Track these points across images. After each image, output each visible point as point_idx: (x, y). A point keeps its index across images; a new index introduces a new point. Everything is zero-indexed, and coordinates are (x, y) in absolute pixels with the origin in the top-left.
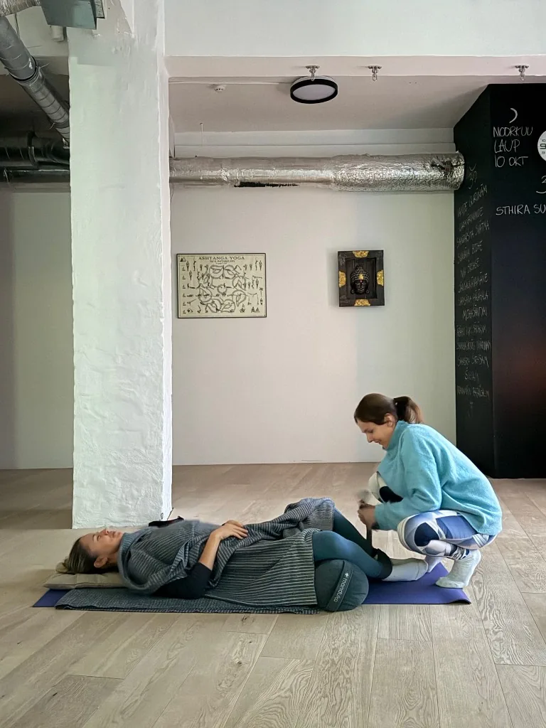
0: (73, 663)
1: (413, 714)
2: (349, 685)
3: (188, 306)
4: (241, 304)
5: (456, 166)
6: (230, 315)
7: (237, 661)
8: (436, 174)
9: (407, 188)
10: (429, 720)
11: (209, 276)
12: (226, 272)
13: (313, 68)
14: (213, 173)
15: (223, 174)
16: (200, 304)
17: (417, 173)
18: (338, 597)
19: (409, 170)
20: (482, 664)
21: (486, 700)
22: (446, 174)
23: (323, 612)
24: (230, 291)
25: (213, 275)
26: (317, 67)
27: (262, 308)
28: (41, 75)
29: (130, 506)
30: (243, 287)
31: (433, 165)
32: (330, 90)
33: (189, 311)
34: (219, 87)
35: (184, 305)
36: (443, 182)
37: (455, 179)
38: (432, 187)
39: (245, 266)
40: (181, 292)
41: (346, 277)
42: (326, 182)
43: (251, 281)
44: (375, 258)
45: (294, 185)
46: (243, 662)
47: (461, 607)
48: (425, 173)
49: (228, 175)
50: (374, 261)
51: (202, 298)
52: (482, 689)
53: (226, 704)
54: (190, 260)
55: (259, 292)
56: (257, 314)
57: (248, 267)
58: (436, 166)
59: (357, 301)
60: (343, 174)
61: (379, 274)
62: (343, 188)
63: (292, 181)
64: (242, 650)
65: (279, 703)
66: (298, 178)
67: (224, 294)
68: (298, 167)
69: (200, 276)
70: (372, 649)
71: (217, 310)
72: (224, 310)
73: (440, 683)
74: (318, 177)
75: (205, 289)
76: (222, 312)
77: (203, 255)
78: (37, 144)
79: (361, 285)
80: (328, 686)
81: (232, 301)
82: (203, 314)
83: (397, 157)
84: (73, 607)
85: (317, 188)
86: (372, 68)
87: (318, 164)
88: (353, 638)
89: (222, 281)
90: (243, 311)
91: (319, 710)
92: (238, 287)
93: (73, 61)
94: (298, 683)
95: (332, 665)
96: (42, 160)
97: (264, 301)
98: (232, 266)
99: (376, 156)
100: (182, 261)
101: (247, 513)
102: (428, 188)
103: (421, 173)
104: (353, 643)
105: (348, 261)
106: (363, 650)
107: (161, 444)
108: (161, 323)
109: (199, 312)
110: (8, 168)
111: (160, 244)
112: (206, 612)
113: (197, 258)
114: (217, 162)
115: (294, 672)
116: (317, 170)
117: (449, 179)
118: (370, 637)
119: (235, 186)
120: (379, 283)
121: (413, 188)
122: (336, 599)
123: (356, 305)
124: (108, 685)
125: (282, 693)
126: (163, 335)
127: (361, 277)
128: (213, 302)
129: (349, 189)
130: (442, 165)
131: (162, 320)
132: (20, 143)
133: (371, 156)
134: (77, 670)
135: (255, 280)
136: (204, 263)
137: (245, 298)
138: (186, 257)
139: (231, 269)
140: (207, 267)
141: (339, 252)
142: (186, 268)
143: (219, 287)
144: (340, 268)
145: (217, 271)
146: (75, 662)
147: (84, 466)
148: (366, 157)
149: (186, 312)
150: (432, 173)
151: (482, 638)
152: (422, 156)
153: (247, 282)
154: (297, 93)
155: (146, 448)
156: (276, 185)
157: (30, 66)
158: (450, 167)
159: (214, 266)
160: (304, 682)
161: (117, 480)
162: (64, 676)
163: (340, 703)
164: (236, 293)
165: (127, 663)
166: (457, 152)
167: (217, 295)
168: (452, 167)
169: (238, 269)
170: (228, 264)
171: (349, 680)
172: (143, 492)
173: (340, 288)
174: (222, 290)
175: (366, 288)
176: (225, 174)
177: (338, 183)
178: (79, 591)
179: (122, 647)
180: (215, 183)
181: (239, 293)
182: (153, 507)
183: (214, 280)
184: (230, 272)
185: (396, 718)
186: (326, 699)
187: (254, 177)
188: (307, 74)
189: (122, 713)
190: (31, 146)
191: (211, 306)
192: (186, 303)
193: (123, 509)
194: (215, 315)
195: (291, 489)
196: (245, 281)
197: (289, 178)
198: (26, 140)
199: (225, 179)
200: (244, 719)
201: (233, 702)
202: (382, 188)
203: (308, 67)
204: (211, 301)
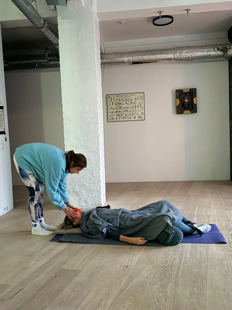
0: (63, 264)
1: (195, 289)
2: (170, 277)
3: (112, 117)
4: (134, 115)
5: (229, 49)
6: (130, 120)
7: (126, 265)
8: (220, 53)
9: (207, 60)
10: (202, 292)
11: (120, 103)
12: (127, 101)
13: (160, 12)
14: (121, 59)
15: (125, 59)
16: (117, 116)
17: (211, 53)
18: (169, 240)
19: (207, 52)
20: (228, 269)
21: (227, 285)
22: (224, 53)
23: (163, 246)
24: (129, 110)
25: (122, 103)
26: (162, 12)
27: (143, 116)
28: (47, 25)
29: (88, 201)
30: (135, 107)
31: (218, 49)
32: (170, 20)
33: (112, 119)
34: (121, 22)
35: (110, 116)
36: (223, 56)
37: (228, 55)
38: (218, 59)
39: (136, 99)
40: (109, 110)
41: (180, 101)
42: (170, 59)
43: (138, 105)
44: (193, 92)
45: (156, 62)
46: (129, 265)
47: (222, 245)
48: (214, 53)
49: (127, 59)
50: (192, 93)
51: (118, 113)
52: (226, 280)
53: (120, 283)
54: (112, 97)
55: (141, 110)
56: (141, 119)
57: (137, 99)
58: (219, 49)
59: (185, 111)
60: (177, 55)
61: (194, 99)
62: (177, 62)
63: (155, 60)
64: (129, 261)
65: (141, 283)
66: (157, 59)
67: (127, 111)
68: (157, 54)
69: (117, 103)
70: (182, 262)
71: (124, 118)
72: (127, 118)
73: (208, 277)
74: (166, 58)
75: (119, 109)
76: (126, 118)
77: (118, 95)
78: (49, 52)
79: (186, 104)
80: (162, 277)
81: (130, 114)
82: (118, 120)
83: (202, 46)
84: (65, 242)
85: (166, 62)
86: (186, 10)
87: (166, 52)
88: (174, 257)
89: (126, 105)
90: (135, 118)
91: (157, 286)
92: (132, 108)
93: (59, 18)
94: (150, 275)
95: (165, 268)
96: (51, 58)
97: (144, 113)
98: (130, 99)
99: (192, 47)
100: (109, 97)
101: (136, 203)
102: (216, 59)
103: (213, 53)
104: (174, 259)
105: (180, 94)
106: (178, 262)
107: (100, 176)
108: (98, 127)
109: (116, 119)
110: (38, 63)
111: (97, 93)
112: (116, 245)
113: (115, 96)
114: (122, 54)
115: (149, 270)
116: (166, 54)
117: (226, 55)
118: (182, 257)
119: (130, 64)
120: (194, 103)
121: (210, 60)
122: (169, 241)
123: (184, 113)
124: (76, 273)
125: (143, 279)
126: (99, 131)
127: (186, 101)
128: (122, 115)
129: (180, 62)
130: (222, 49)
131: (98, 125)
132: (41, 52)
133: (191, 47)
134: (65, 267)
135: (140, 104)
136: (118, 98)
137: (136, 112)
138: (110, 96)
139: (130, 100)
140: (119, 100)
141: (176, 90)
142: (111, 101)
143: (125, 108)
144: (177, 97)
145: (124, 101)
146: (64, 264)
147: (70, 184)
148: (188, 47)
149: (111, 119)
150: (218, 53)
151: (229, 258)
152: (213, 45)
153: (136, 105)
154: (156, 22)
155: (94, 177)
156: (148, 63)
157: (42, 22)
158: (226, 49)
159: (122, 99)
160: (152, 275)
161: (83, 190)
162: (60, 269)
163: (166, 283)
164: (132, 110)
165: (84, 265)
166: (229, 42)
167: (124, 112)
168: (227, 49)
169: (132, 100)
170: (128, 98)
171: (171, 275)
172: (93, 195)
173: (177, 106)
174: (126, 109)
175: (189, 105)
176: (126, 59)
177: (175, 59)
178: (67, 235)
179: (82, 258)
180: (122, 63)
181: (133, 110)
182: (97, 201)
183: (122, 105)
184: (129, 101)
185: (188, 290)
186: (161, 282)
187: (138, 59)
188: (158, 15)
189: (81, 284)
190: (46, 53)
191: (121, 117)
192: (111, 115)
193: (86, 202)
194: (123, 120)
195: (156, 193)
196: (135, 105)
197: (153, 59)
198: (44, 50)
199: (126, 61)
200: (127, 289)
201: (124, 281)
202: (195, 61)
203: (158, 12)
204: (121, 114)
